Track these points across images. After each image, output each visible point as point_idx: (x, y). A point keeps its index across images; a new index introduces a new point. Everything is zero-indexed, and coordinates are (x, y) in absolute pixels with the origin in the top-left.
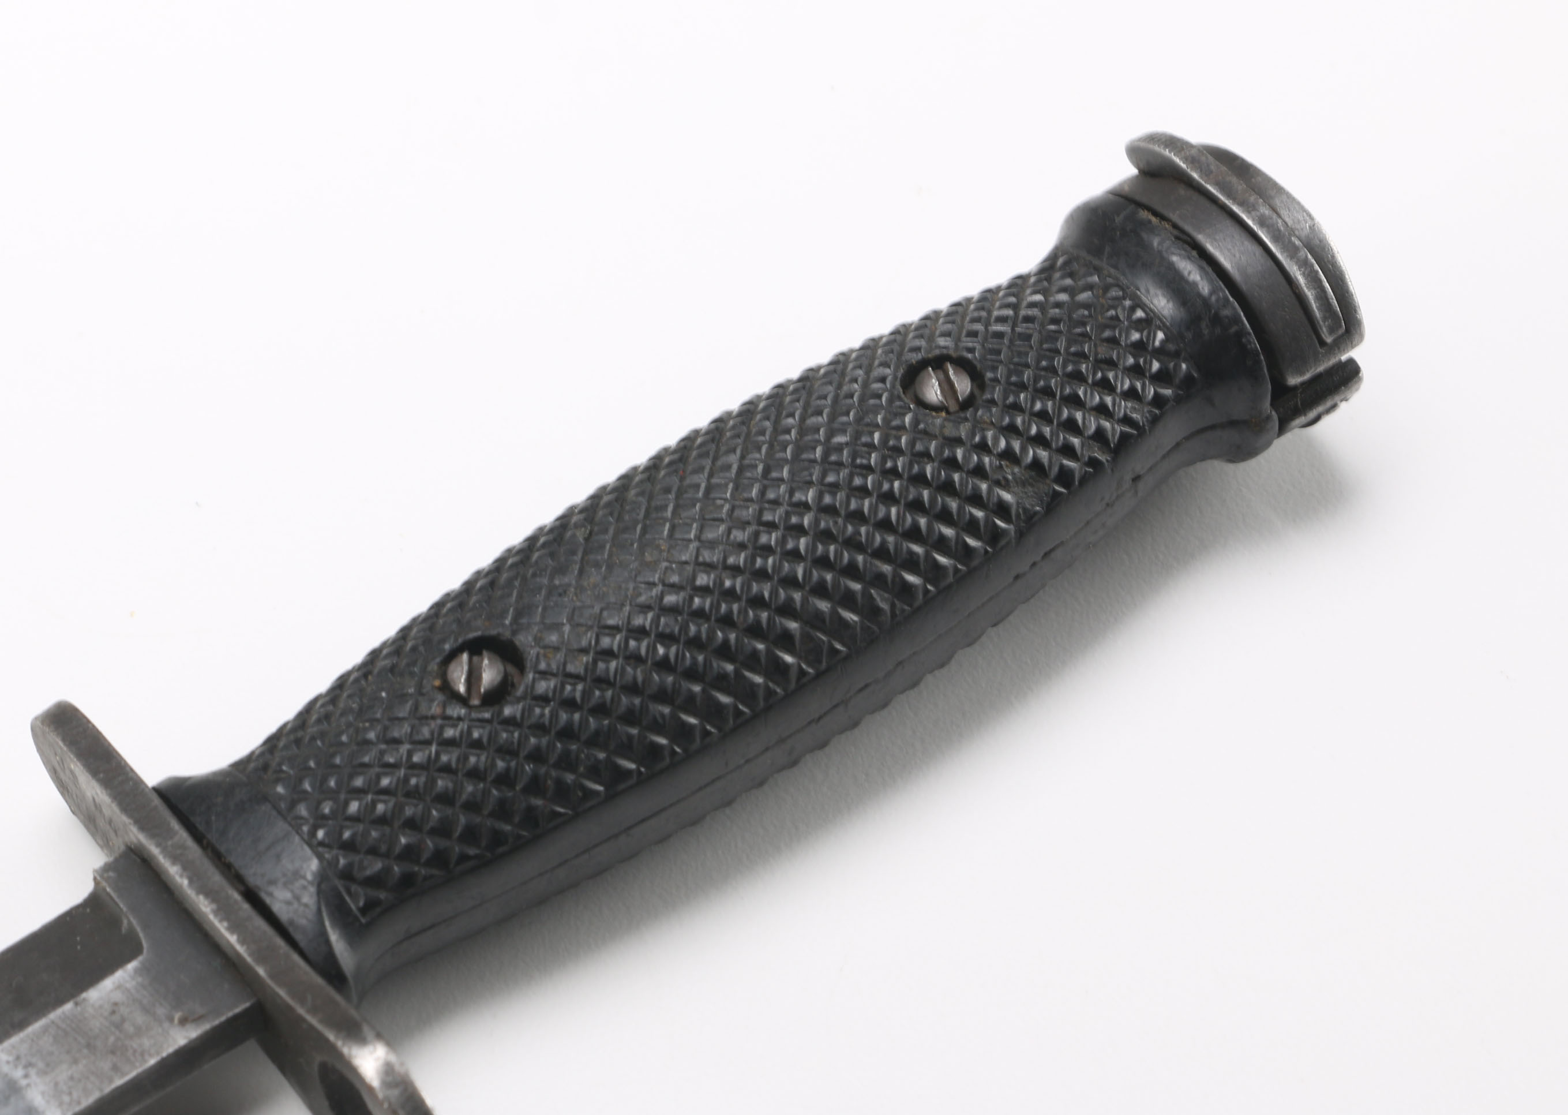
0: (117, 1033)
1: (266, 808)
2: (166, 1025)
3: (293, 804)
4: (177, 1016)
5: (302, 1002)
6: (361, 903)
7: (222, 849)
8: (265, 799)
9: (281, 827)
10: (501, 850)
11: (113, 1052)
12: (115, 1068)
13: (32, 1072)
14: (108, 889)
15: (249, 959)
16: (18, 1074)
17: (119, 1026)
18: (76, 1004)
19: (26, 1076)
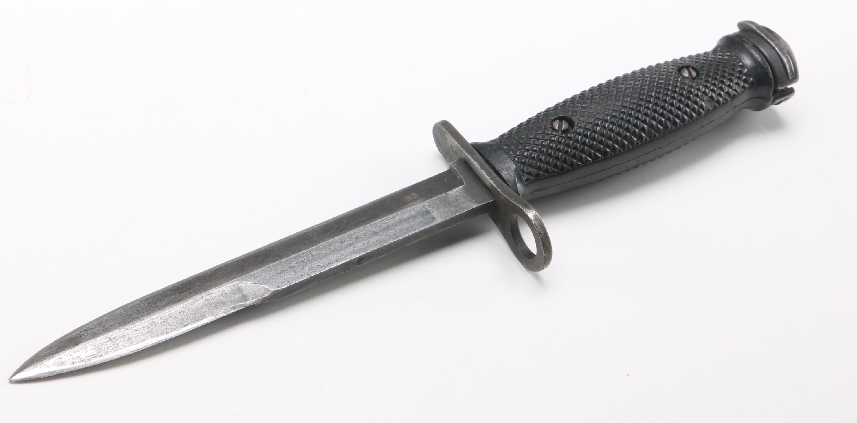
0: (457, 202)
1: (501, 151)
2: (470, 202)
3: (509, 151)
4: (473, 201)
5: (512, 198)
6: (526, 178)
7: (489, 159)
8: (501, 149)
9: (505, 156)
10: (563, 171)
11: (456, 207)
12: (456, 211)
13: (434, 209)
14: (454, 168)
15: (496, 187)
16: (430, 208)
17: (457, 201)
18: (446, 194)
19: (432, 209)
